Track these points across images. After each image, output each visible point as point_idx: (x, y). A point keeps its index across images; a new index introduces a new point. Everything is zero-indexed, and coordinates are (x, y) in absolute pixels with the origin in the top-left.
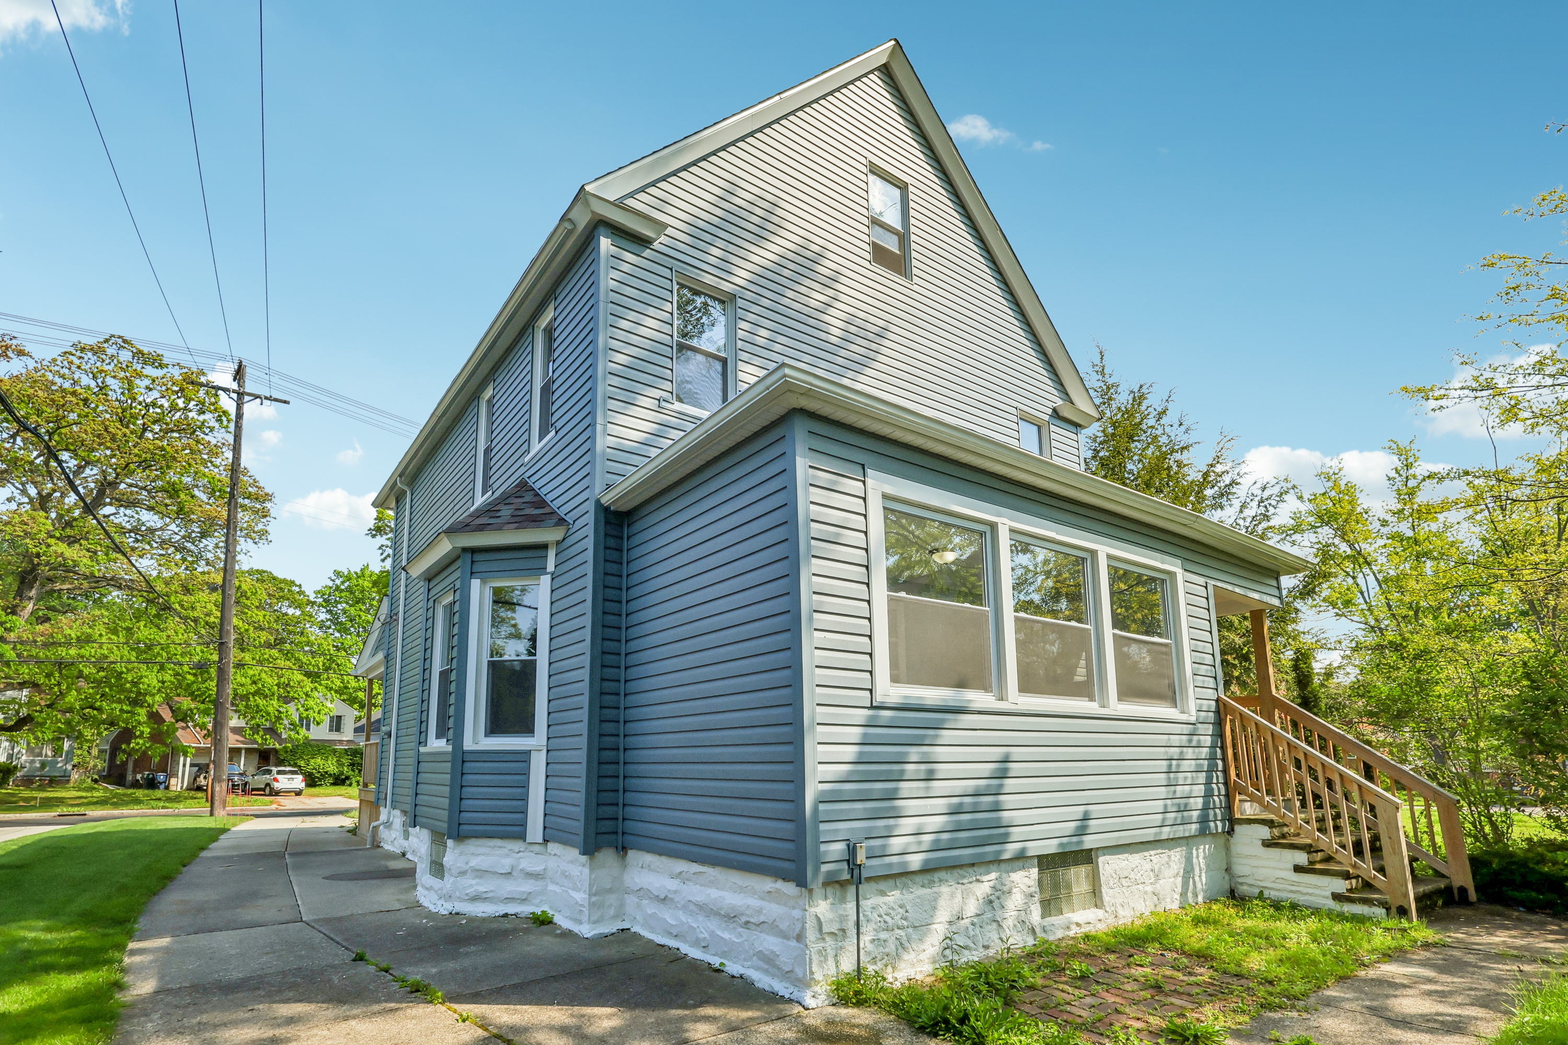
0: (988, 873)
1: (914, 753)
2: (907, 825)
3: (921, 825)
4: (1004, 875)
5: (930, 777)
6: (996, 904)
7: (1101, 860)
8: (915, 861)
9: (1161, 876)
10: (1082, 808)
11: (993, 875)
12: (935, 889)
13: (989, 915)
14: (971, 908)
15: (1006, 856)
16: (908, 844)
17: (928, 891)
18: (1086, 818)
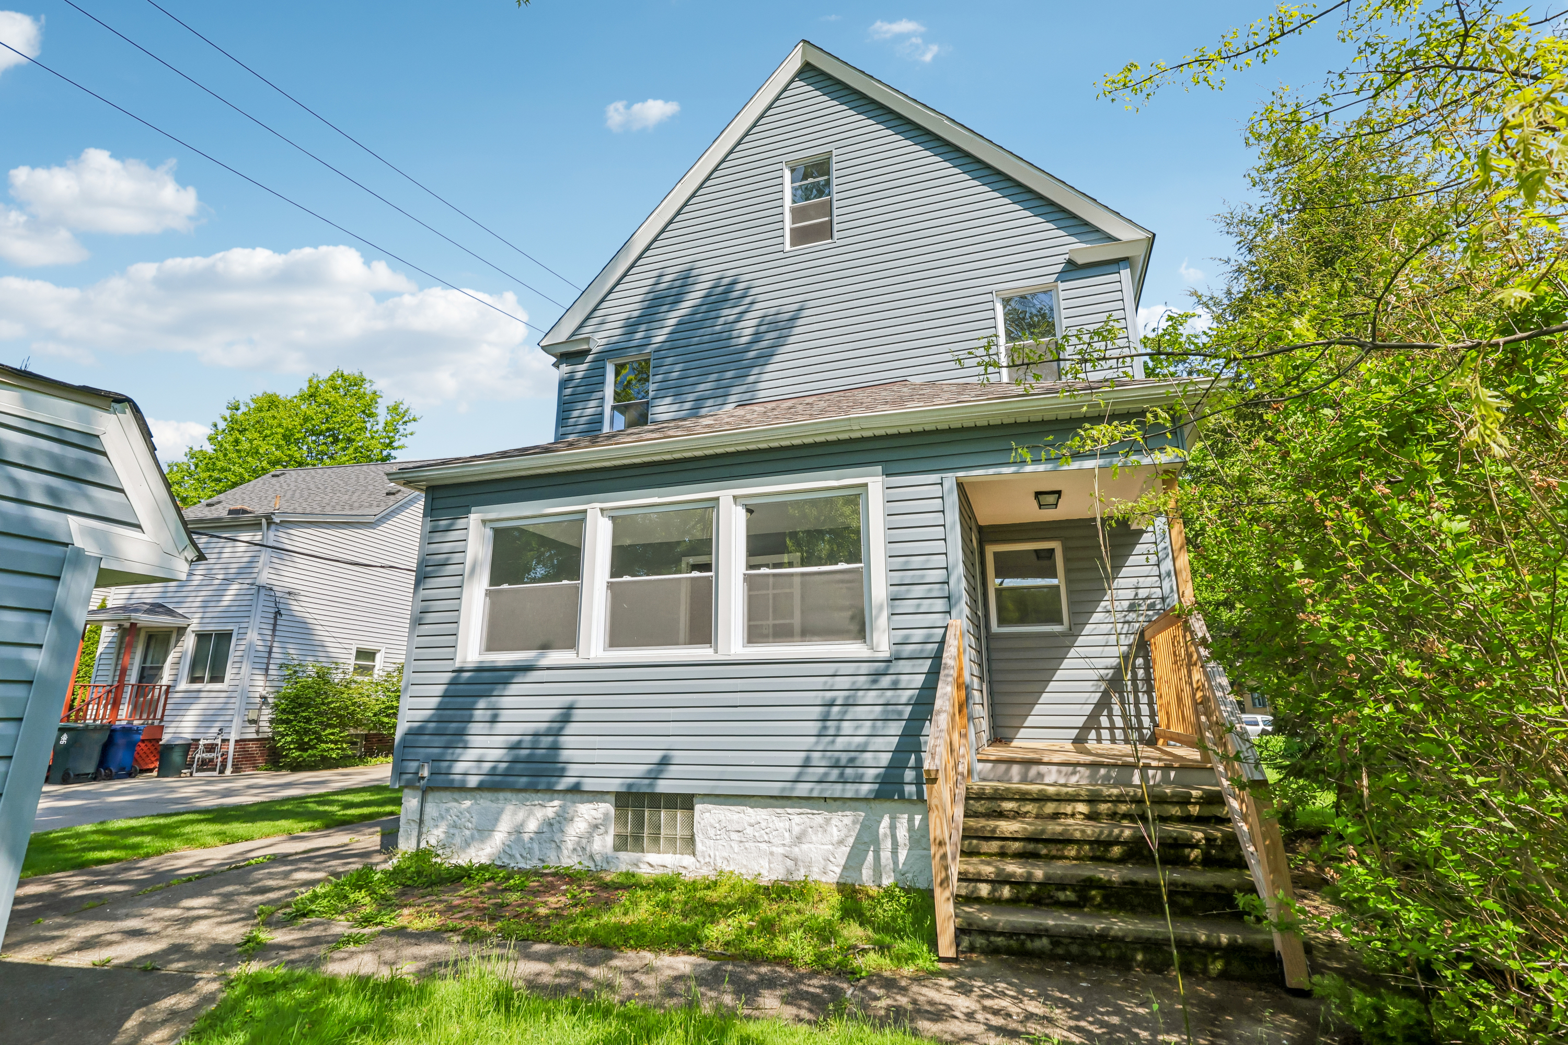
0: (552, 800)
1: (482, 703)
2: (471, 754)
3: (483, 755)
4: (569, 804)
5: (494, 720)
6: (556, 826)
7: (698, 807)
8: (473, 781)
9: (804, 840)
10: (661, 753)
11: (556, 803)
12: (500, 805)
13: (548, 835)
14: (532, 826)
15: (560, 787)
16: (470, 768)
17: (494, 805)
18: (664, 762)
